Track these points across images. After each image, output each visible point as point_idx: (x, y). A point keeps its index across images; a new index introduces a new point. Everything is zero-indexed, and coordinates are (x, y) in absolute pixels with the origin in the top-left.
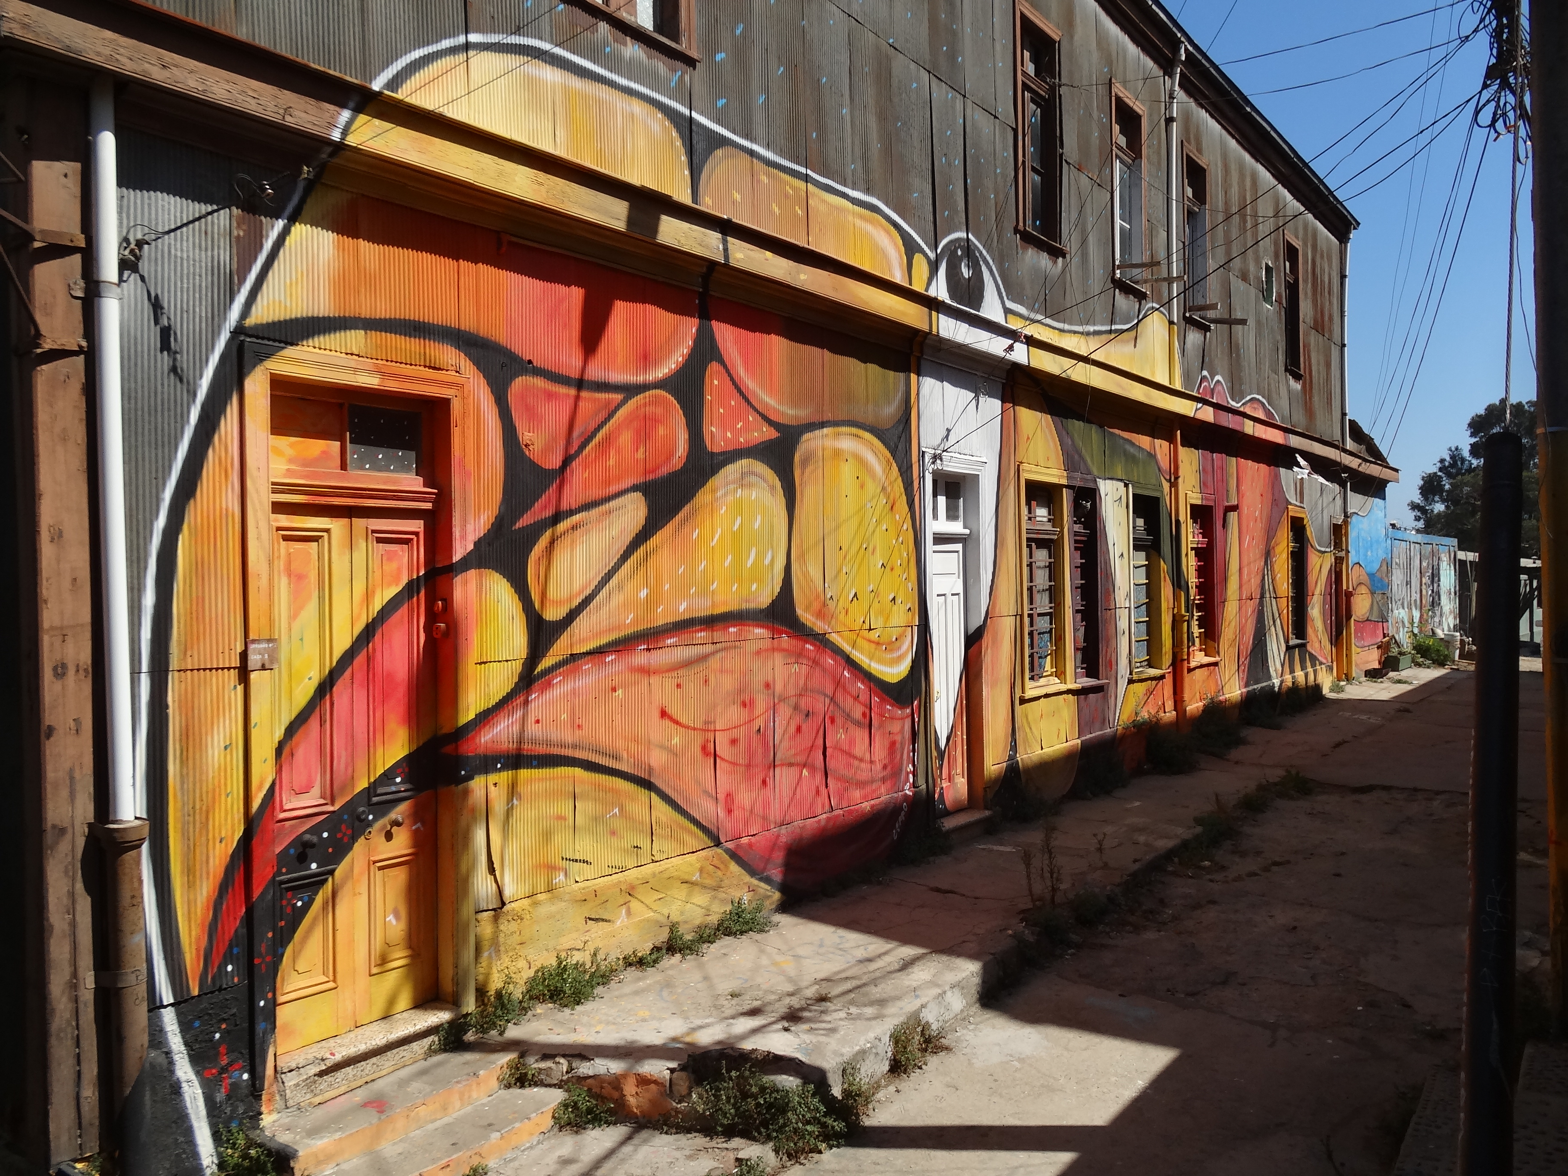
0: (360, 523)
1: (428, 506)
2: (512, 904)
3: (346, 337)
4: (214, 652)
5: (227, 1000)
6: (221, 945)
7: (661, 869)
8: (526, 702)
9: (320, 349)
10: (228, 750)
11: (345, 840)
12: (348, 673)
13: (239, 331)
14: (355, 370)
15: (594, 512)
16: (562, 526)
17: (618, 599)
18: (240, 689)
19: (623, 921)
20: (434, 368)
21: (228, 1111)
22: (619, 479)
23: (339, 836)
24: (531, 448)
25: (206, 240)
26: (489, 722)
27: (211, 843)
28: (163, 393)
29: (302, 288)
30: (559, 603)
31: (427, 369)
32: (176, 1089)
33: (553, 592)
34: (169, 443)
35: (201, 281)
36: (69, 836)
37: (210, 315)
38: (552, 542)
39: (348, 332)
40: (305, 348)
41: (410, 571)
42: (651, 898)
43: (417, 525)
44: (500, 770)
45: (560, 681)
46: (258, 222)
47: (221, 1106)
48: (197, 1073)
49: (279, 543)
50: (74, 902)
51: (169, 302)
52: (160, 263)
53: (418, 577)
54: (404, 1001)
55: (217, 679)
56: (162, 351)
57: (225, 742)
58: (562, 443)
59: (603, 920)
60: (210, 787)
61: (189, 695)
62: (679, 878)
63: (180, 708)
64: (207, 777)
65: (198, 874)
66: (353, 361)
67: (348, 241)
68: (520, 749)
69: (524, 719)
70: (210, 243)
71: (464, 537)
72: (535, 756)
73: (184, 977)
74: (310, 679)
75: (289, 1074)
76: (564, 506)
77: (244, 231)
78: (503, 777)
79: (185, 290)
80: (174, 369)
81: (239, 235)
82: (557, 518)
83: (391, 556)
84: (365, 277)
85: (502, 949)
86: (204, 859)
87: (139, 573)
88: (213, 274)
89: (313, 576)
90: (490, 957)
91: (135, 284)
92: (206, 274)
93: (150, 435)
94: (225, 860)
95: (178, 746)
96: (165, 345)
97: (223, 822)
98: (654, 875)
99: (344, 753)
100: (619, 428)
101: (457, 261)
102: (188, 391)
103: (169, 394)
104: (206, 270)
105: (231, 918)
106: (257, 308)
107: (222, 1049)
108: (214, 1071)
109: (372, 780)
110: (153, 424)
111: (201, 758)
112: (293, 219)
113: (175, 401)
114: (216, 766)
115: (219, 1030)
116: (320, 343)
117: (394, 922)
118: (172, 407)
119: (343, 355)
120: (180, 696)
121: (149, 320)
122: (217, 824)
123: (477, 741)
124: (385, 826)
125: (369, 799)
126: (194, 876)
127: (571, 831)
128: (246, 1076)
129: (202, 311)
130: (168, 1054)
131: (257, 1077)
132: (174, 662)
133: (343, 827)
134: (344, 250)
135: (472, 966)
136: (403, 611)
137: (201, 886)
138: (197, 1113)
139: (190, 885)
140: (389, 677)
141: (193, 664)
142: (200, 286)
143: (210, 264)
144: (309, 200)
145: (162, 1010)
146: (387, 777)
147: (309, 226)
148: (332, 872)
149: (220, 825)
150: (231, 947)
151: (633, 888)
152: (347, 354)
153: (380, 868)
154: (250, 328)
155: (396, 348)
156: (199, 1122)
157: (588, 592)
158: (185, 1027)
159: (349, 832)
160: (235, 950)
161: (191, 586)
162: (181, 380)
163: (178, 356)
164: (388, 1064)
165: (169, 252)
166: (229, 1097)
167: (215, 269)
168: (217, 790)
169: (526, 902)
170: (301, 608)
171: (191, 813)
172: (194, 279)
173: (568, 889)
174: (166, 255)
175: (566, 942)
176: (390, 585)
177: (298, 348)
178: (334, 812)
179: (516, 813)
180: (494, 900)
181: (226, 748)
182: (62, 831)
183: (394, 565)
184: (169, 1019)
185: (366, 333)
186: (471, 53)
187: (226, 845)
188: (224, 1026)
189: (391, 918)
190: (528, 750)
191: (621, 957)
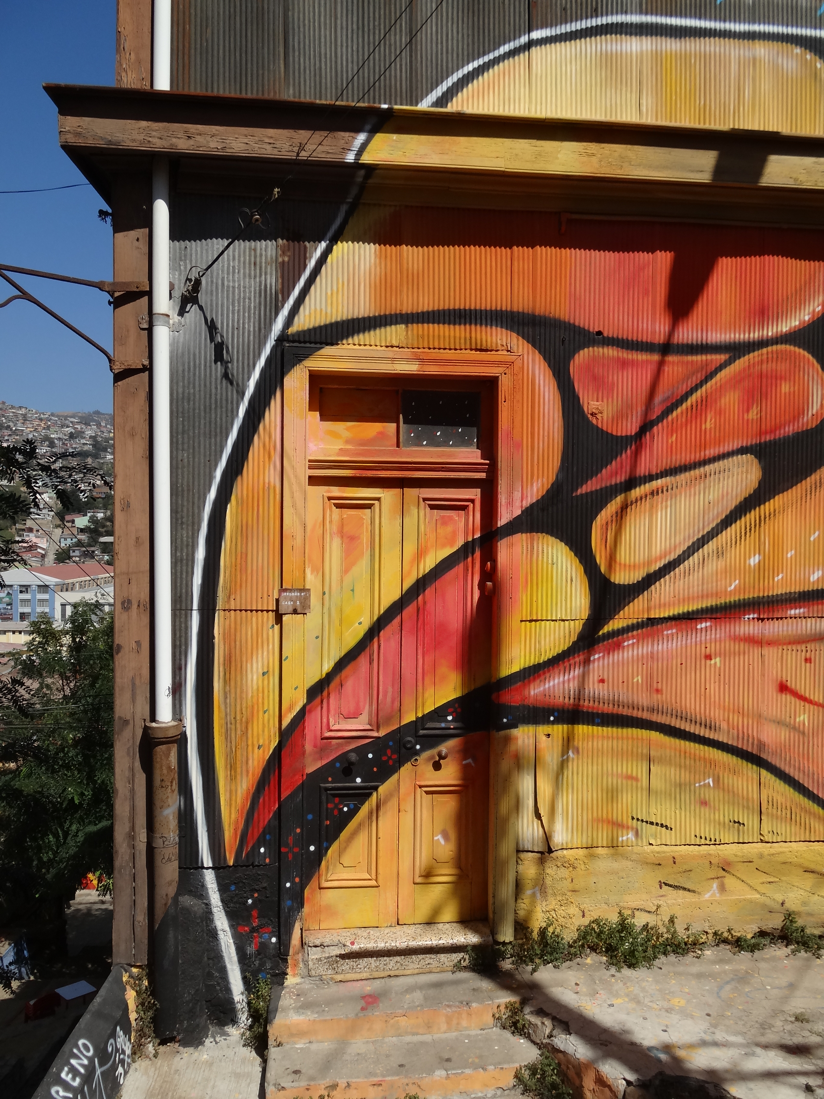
0: (412, 493)
1: (483, 475)
2: (565, 852)
3: (386, 332)
4: (254, 597)
5: (259, 875)
6: (256, 830)
7: (772, 851)
8: (587, 662)
9: (360, 345)
10: (266, 676)
11: (391, 763)
12: (397, 621)
13: (282, 338)
14: (393, 360)
15: (683, 477)
16: (636, 492)
17: (713, 566)
18: (277, 628)
19: (713, 895)
20: (481, 350)
21: (257, 963)
22: (719, 442)
23: (384, 758)
24: (599, 416)
25: (255, 270)
26: (539, 676)
27: (250, 748)
28: (216, 394)
29: (343, 295)
30: (633, 567)
31: (473, 352)
32: (213, 934)
33: (623, 555)
34: (221, 432)
35: (250, 303)
36: (131, 726)
37: (257, 329)
38: (624, 508)
39: (388, 328)
40: (346, 346)
41: (466, 534)
42: (758, 879)
43: (475, 494)
44: (553, 723)
45: (633, 644)
46: (302, 249)
47: (250, 958)
48: (231, 926)
49: (331, 511)
50: (133, 776)
51: (222, 323)
52: (214, 293)
53: (473, 540)
54: (449, 913)
55: (257, 619)
56: (216, 362)
57: (263, 669)
58: (639, 410)
59: (685, 889)
60: (250, 703)
61: (233, 630)
62: (800, 866)
63: (224, 639)
64: (247, 695)
65: (239, 770)
66: (390, 353)
67: (391, 250)
68: (579, 705)
69: (583, 678)
70: (258, 271)
71: (510, 503)
72: (598, 714)
73: (222, 850)
74: (360, 623)
75: (314, 949)
76: (642, 470)
77: (289, 256)
78: (559, 730)
79: (236, 311)
80: (226, 375)
81: (283, 261)
82: (631, 483)
83: (445, 522)
84: (407, 277)
85: (550, 891)
86: (244, 760)
87: (193, 534)
88: (260, 296)
89: (365, 538)
90: (534, 895)
91: (196, 313)
92: (255, 297)
93: (205, 427)
94: (262, 764)
95: (221, 669)
96: (219, 357)
97: (261, 732)
98: (761, 856)
99: (390, 689)
100: (721, 389)
101: (510, 248)
102: (237, 392)
103: (221, 394)
104: (255, 293)
105: (266, 811)
106: (299, 318)
107: (255, 913)
108: (246, 929)
109: (420, 715)
110: (208, 419)
111: (242, 680)
112: (334, 241)
113: (227, 400)
114: (255, 687)
115: (252, 897)
116: (359, 340)
117: (442, 842)
118: (224, 405)
119: (384, 348)
120: (224, 630)
121: (206, 339)
122: (255, 733)
123: (526, 692)
124: (433, 757)
125: (417, 731)
126: (235, 772)
127: (645, 793)
128: (274, 940)
129: (251, 327)
130: (208, 905)
131: (284, 945)
132: (220, 604)
133: (389, 752)
134: (386, 257)
135: (512, 901)
136: (460, 568)
137: (242, 781)
138: (230, 958)
139: (232, 778)
140: (442, 628)
141: (235, 606)
142: (249, 307)
143: (258, 289)
144: (350, 221)
145: (205, 870)
146: (439, 713)
147: (350, 242)
148: (376, 788)
149: (258, 735)
150: (264, 833)
151: (729, 864)
152: (387, 347)
153: (427, 793)
154: (293, 335)
155: (439, 336)
156: (232, 965)
157: (672, 557)
158: (223, 888)
159: (395, 757)
160: (268, 837)
161: (236, 544)
162: (232, 383)
163: (230, 365)
164: (411, 966)
165: (223, 284)
166: (259, 952)
167: (263, 291)
168: (256, 707)
169: (581, 852)
170: (353, 564)
171: (233, 721)
172: (244, 302)
173: (636, 849)
174: (220, 287)
175: (631, 901)
176: (444, 546)
177: (339, 346)
178: (379, 738)
179: (572, 766)
180: (540, 844)
181: (264, 674)
182: (126, 722)
183: (449, 529)
184: (210, 878)
185: (407, 327)
186: (533, 50)
187: (264, 752)
188: (256, 895)
189: (439, 838)
190: (589, 707)
191: (710, 931)
